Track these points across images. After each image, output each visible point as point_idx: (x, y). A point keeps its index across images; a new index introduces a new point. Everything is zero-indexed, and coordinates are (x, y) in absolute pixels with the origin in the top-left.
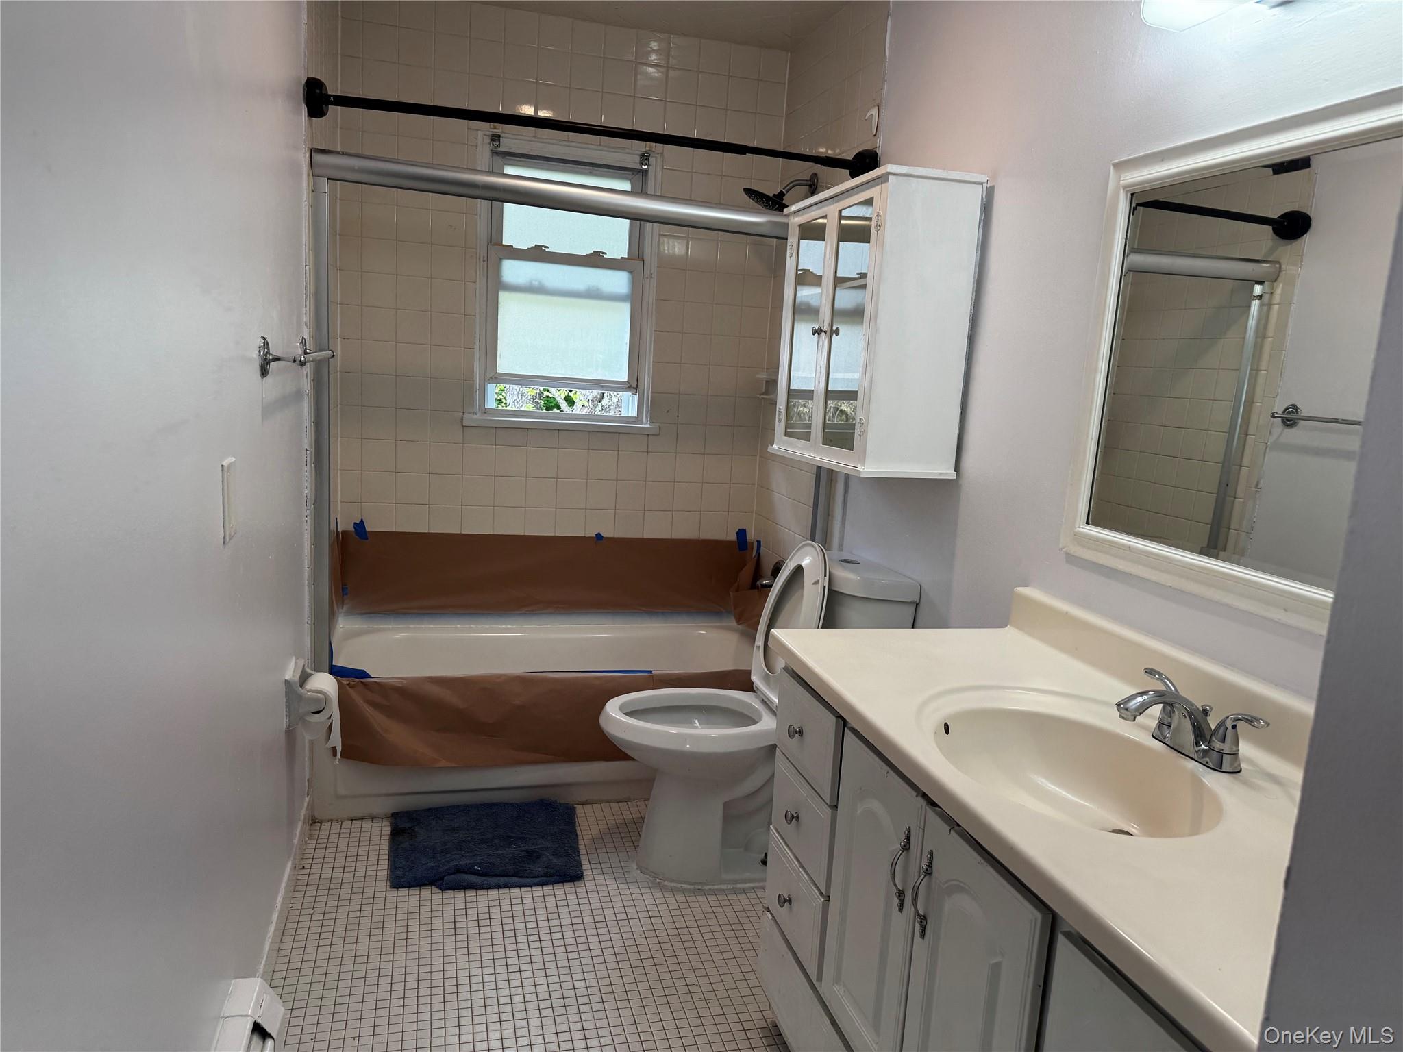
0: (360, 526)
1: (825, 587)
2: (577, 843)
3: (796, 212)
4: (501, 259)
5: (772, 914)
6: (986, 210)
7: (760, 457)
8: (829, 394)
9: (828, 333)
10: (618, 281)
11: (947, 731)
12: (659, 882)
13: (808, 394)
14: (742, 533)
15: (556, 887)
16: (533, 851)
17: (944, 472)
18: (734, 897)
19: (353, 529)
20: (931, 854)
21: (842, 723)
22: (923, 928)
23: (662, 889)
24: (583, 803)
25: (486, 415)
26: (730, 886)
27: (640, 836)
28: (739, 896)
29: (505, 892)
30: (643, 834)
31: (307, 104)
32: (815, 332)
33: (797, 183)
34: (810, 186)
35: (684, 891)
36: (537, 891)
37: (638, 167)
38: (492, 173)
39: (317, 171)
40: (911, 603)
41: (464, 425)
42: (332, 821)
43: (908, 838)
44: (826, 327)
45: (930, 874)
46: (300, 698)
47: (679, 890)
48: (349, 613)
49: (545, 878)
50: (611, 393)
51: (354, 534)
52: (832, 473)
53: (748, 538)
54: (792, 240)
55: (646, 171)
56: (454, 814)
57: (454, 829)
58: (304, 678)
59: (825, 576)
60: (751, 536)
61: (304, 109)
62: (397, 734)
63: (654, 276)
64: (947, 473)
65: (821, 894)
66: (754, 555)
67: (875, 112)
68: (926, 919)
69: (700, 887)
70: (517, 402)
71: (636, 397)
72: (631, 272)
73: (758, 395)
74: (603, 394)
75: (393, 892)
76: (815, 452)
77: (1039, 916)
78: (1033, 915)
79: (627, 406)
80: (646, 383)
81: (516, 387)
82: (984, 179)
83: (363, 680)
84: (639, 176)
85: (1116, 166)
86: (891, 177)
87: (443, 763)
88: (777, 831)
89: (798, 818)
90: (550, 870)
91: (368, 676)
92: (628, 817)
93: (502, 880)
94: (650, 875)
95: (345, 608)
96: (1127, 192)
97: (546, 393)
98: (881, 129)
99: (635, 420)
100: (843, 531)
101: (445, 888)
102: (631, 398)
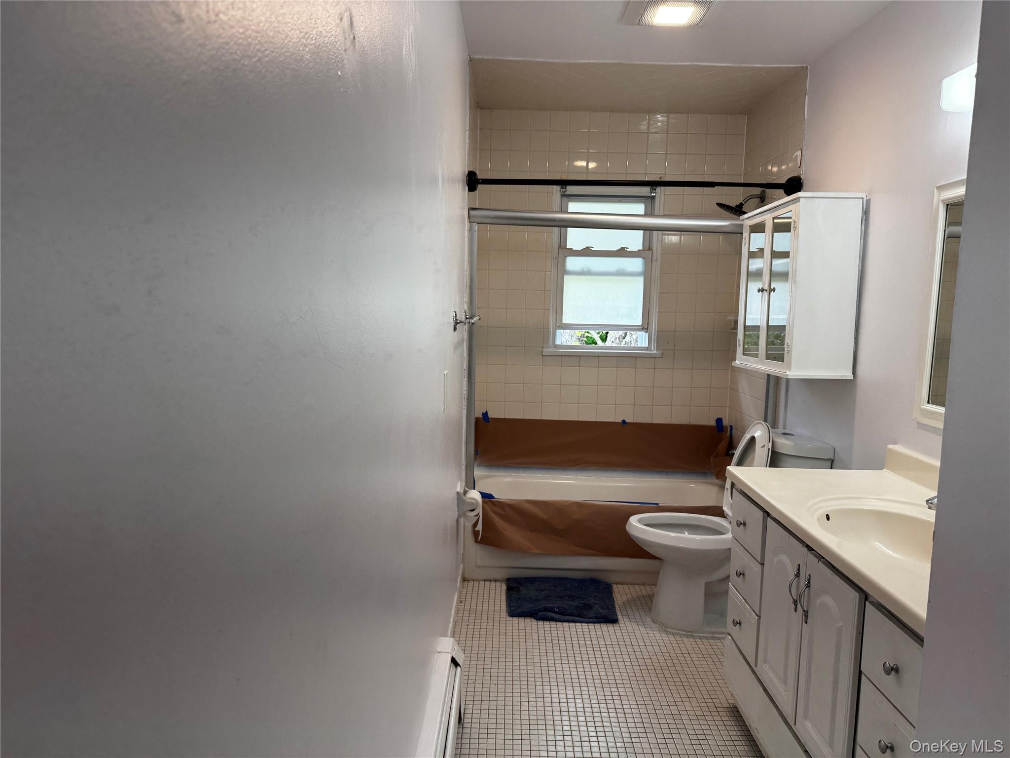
0: (485, 415)
1: (769, 449)
2: (614, 603)
3: (748, 218)
4: (566, 257)
5: (731, 637)
6: (866, 213)
7: (731, 370)
8: (769, 328)
9: (768, 291)
10: (637, 264)
11: (828, 519)
12: (664, 627)
13: (757, 328)
14: (719, 421)
15: (602, 625)
16: (589, 604)
17: (845, 375)
18: (713, 641)
19: (481, 417)
20: (810, 576)
21: (767, 514)
22: (807, 617)
23: (667, 633)
24: (617, 584)
25: (555, 348)
26: (711, 635)
27: (652, 602)
28: (716, 641)
29: (572, 625)
30: (654, 602)
31: (468, 186)
32: (761, 290)
33: (752, 197)
34: (761, 198)
35: (680, 635)
36: (591, 626)
37: (649, 195)
38: (562, 212)
39: (472, 220)
40: (828, 460)
41: (544, 354)
42: (474, 580)
43: (799, 570)
44: (766, 287)
45: (809, 587)
46: (464, 501)
47: (677, 634)
48: (479, 465)
49: (595, 620)
50: (632, 332)
51: (482, 420)
52: (778, 379)
53: (724, 424)
54: (746, 235)
55: (654, 197)
56: (541, 582)
57: (541, 590)
58: (465, 492)
59: (769, 442)
60: (726, 423)
61: (467, 188)
62: (509, 531)
63: (659, 259)
64: (846, 376)
65: (757, 615)
66: (728, 435)
67: (799, 153)
68: (807, 612)
69: (690, 634)
70: (569, 341)
71: (647, 334)
72: (644, 258)
73: (728, 330)
74: (626, 333)
75: (510, 619)
76: (762, 364)
77: (857, 595)
78: (854, 595)
79: (641, 340)
80: (654, 326)
81: (568, 331)
82: (863, 195)
83: (491, 500)
84: (650, 200)
85: (937, 188)
86: (801, 199)
87: (535, 551)
88: (733, 585)
89: (744, 574)
90: (598, 615)
91: (494, 498)
92: (645, 593)
93: (571, 618)
94: (659, 624)
95: (477, 462)
96: (944, 204)
97: (587, 334)
98: (803, 163)
99: (647, 349)
100: (786, 416)
101: (538, 619)
102: (644, 335)
